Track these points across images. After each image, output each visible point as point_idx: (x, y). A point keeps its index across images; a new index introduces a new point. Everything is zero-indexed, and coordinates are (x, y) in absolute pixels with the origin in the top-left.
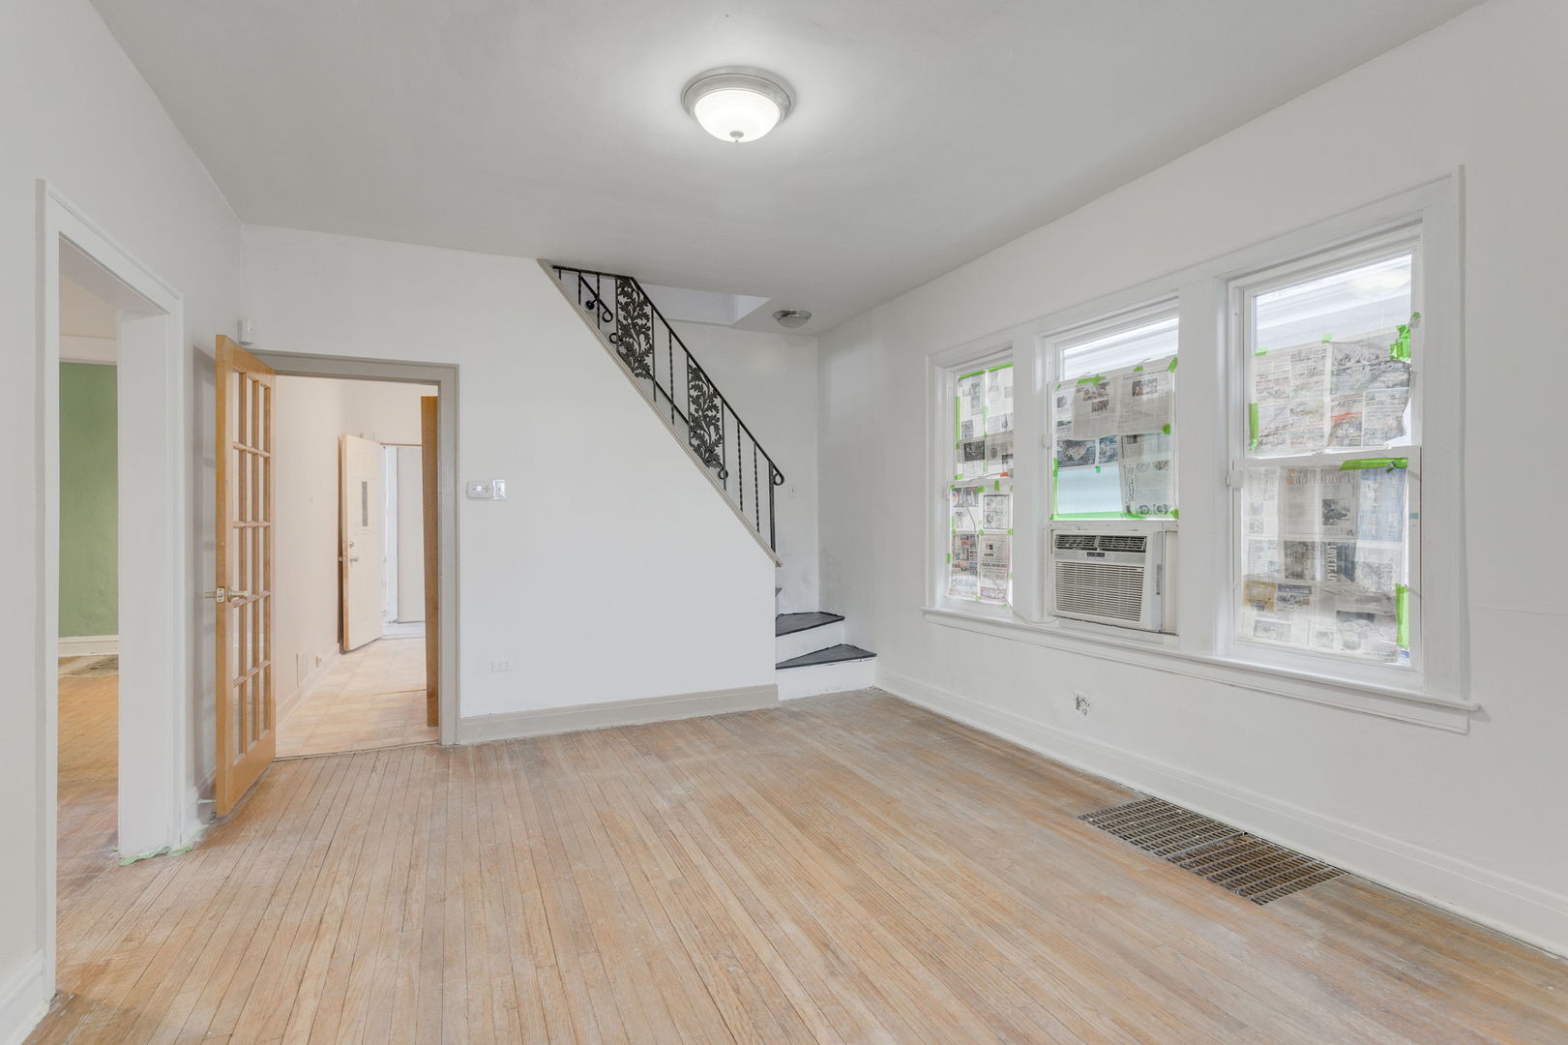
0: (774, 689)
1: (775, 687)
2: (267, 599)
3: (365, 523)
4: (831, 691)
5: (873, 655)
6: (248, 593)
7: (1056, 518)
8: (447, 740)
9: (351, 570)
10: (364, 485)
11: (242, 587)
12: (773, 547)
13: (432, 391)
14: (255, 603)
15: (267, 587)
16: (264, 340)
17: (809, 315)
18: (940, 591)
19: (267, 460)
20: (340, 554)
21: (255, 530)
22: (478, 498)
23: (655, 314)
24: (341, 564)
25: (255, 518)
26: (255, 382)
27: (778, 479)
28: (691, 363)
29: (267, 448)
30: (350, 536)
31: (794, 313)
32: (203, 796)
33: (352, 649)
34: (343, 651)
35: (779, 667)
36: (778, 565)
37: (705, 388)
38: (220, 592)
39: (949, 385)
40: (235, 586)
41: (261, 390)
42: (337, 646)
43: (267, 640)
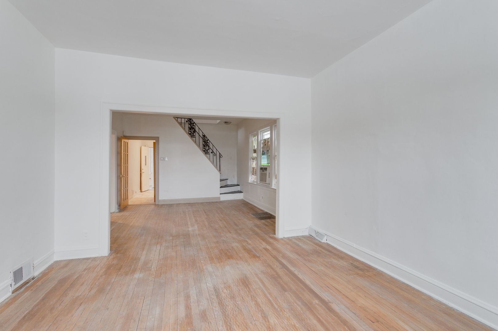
0: (219, 198)
1: (220, 197)
2: (127, 178)
3: (146, 165)
4: (233, 199)
5: (242, 192)
6: (125, 176)
7: (262, 165)
8: (157, 203)
9: (143, 175)
10: (146, 156)
11: (124, 175)
12: (220, 171)
13: (155, 141)
14: (126, 178)
15: (127, 176)
16: (127, 134)
17: (231, 123)
18: (250, 178)
19: (127, 154)
20: (141, 171)
21: (126, 166)
22: (162, 160)
23: (196, 125)
24: (141, 173)
25: (126, 164)
26: (124, 142)
27: (221, 156)
28: (203, 134)
29: (127, 153)
30: (143, 167)
31: (228, 122)
32: (118, 206)
33: (143, 191)
34: (141, 192)
35: (220, 194)
36: (220, 173)
37: (206, 139)
38: (121, 175)
39: (252, 138)
40: (123, 175)
41: (125, 142)
42: (140, 190)
43: (127, 184)
